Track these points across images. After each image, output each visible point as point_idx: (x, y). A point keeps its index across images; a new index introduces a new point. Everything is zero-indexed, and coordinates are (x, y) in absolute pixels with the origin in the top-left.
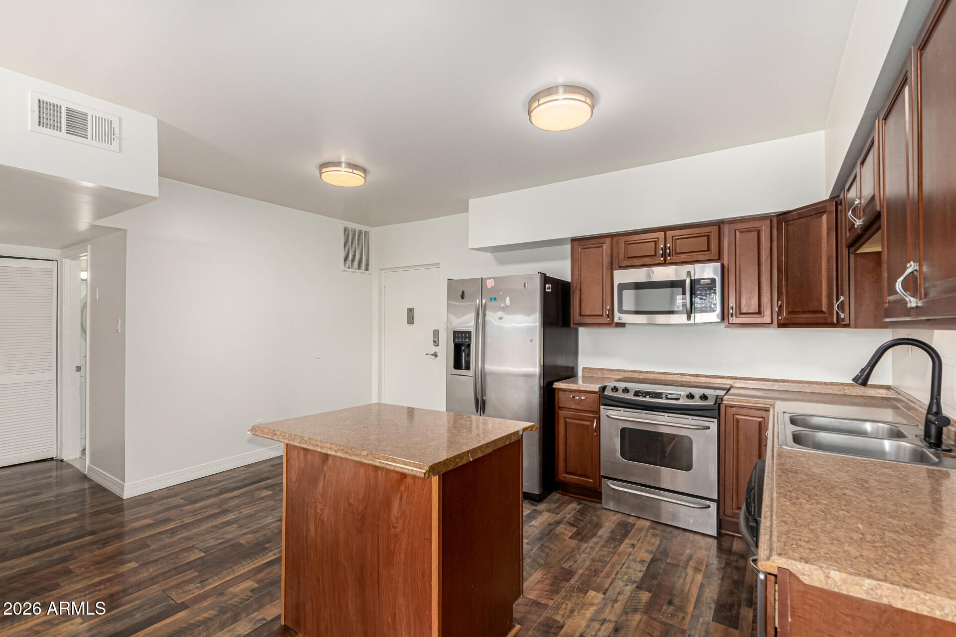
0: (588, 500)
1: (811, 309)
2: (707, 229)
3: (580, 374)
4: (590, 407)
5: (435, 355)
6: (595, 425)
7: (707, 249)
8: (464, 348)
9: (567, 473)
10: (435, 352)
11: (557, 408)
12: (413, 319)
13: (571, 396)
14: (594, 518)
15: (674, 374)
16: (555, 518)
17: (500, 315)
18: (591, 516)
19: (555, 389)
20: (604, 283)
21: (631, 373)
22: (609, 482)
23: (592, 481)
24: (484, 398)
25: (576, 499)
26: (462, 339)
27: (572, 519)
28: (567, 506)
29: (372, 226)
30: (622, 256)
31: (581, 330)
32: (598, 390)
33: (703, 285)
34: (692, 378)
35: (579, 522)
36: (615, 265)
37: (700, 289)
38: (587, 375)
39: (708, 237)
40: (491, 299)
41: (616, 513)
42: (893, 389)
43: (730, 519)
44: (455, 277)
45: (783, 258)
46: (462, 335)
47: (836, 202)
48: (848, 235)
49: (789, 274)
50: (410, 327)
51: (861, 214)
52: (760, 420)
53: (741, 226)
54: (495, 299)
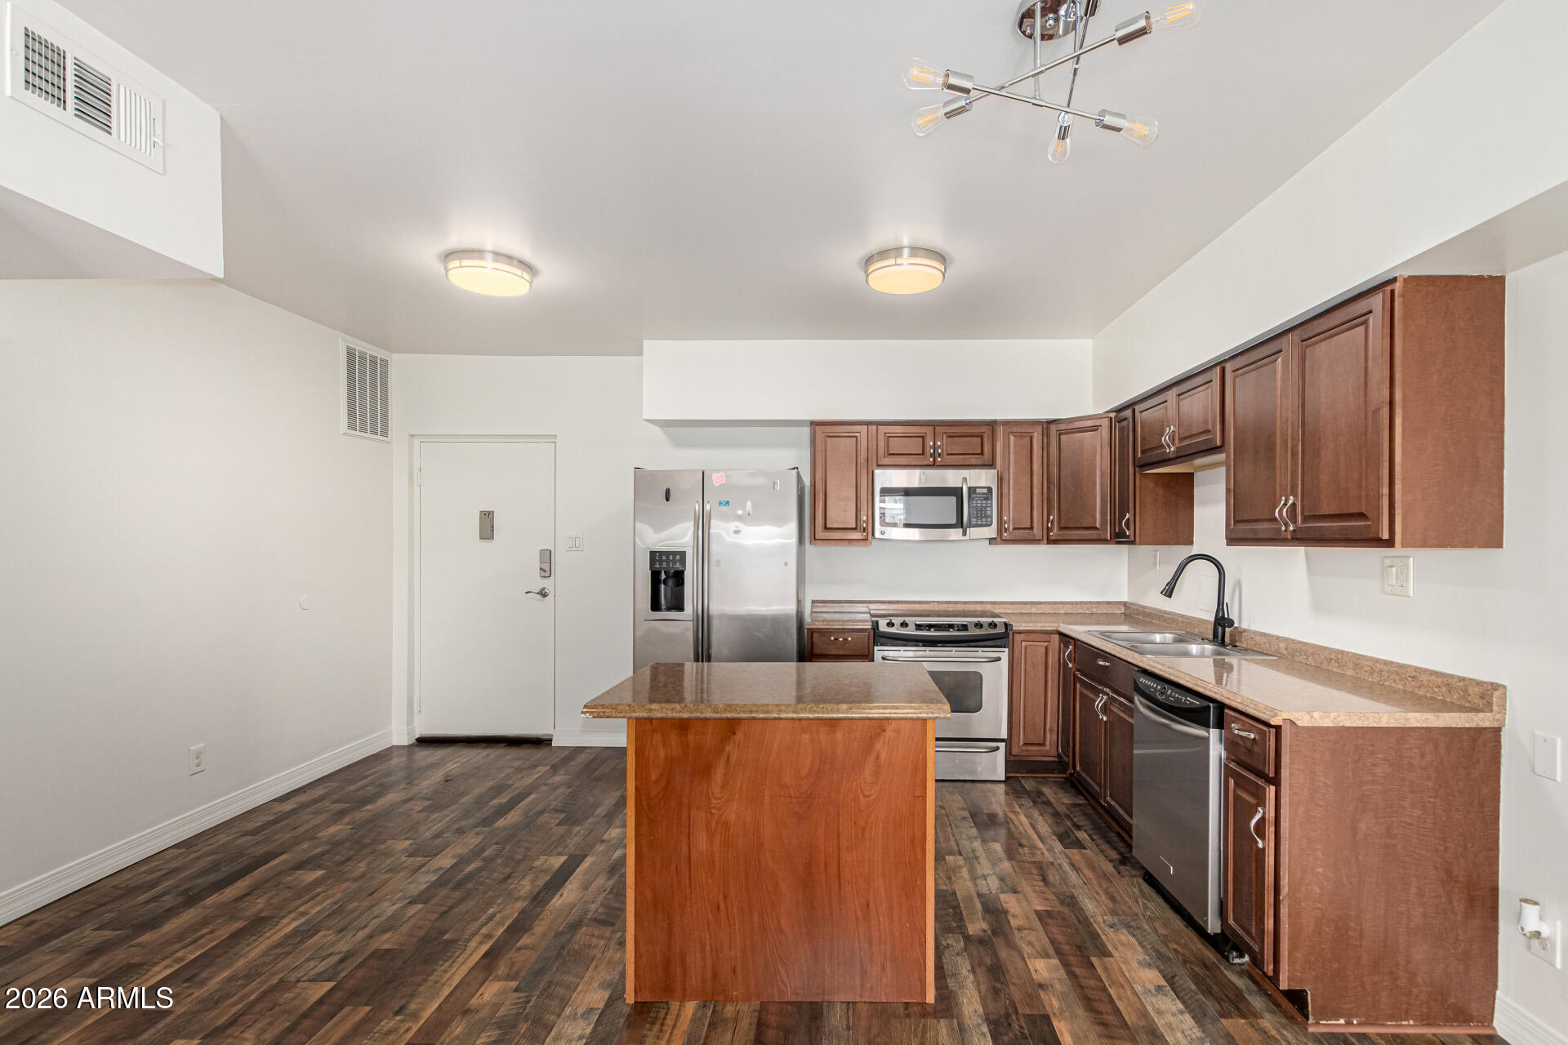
1: (1084, 526)
2: (980, 430)
4: (858, 650)
5: (543, 594)
7: (980, 453)
10: (543, 589)
12: (492, 531)
13: (832, 638)
15: (930, 602)
17: (736, 527)
19: (808, 630)
20: (858, 485)
24: (710, 652)
26: (668, 564)
29: (392, 351)
30: (881, 452)
32: (869, 627)
33: (979, 494)
34: (950, 606)
36: (875, 462)
37: (978, 499)
38: (818, 610)
39: (982, 437)
40: (720, 503)
42: (1131, 604)
43: (1017, 758)
44: (650, 466)
45: (1055, 470)
46: (668, 557)
47: (1111, 418)
48: (1139, 456)
49: (1062, 487)
50: (486, 544)
51: (1177, 441)
52: (1046, 644)
53: (1014, 429)
54: (728, 503)
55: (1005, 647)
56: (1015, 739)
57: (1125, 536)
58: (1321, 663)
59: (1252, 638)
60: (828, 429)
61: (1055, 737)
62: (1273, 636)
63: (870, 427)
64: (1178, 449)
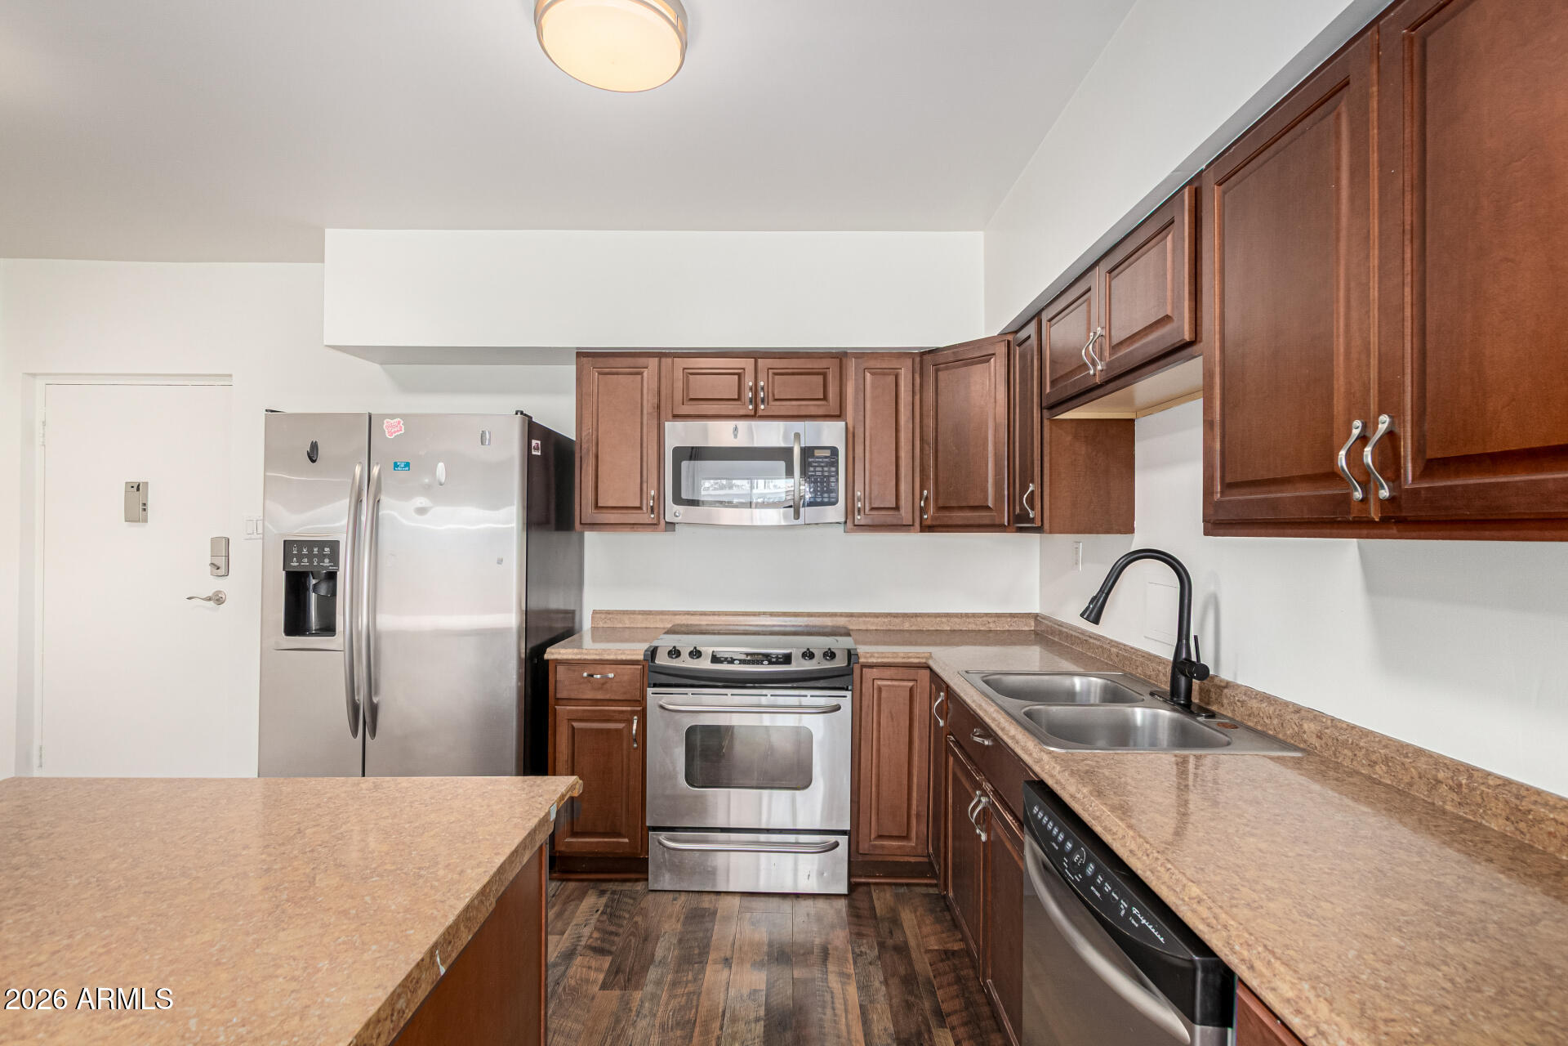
0: (616, 880)
1: (972, 504)
2: (823, 364)
3: (587, 624)
4: (625, 693)
5: (218, 599)
6: (635, 727)
7: (822, 397)
8: (314, 582)
9: (574, 834)
10: (217, 593)
11: (551, 701)
12: (145, 510)
13: (585, 674)
14: (638, 919)
16: (560, 946)
17: (421, 504)
18: (631, 918)
19: (548, 660)
20: (645, 445)
21: (687, 616)
22: (662, 837)
23: (626, 840)
24: (375, 700)
25: (592, 884)
26: (311, 561)
27: (596, 935)
28: (577, 906)
30: (678, 396)
31: (590, 537)
32: (641, 657)
33: (819, 457)
35: (612, 938)
36: (666, 411)
37: (814, 464)
38: (601, 625)
39: (825, 375)
41: (677, 895)
42: (1045, 618)
43: (867, 858)
44: (289, 407)
45: (931, 423)
46: (311, 551)
47: (1009, 342)
48: (1048, 390)
49: (940, 448)
50: (136, 529)
51: (1107, 354)
52: (911, 684)
53: (872, 363)
54: (407, 465)
55: (847, 689)
56: (863, 830)
57: (1027, 519)
58: (1411, 785)
59: (1243, 702)
60: (601, 361)
61: (923, 828)
62: (1286, 704)
63: (663, 360)
64: (1109, 365)
